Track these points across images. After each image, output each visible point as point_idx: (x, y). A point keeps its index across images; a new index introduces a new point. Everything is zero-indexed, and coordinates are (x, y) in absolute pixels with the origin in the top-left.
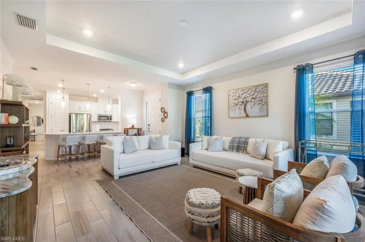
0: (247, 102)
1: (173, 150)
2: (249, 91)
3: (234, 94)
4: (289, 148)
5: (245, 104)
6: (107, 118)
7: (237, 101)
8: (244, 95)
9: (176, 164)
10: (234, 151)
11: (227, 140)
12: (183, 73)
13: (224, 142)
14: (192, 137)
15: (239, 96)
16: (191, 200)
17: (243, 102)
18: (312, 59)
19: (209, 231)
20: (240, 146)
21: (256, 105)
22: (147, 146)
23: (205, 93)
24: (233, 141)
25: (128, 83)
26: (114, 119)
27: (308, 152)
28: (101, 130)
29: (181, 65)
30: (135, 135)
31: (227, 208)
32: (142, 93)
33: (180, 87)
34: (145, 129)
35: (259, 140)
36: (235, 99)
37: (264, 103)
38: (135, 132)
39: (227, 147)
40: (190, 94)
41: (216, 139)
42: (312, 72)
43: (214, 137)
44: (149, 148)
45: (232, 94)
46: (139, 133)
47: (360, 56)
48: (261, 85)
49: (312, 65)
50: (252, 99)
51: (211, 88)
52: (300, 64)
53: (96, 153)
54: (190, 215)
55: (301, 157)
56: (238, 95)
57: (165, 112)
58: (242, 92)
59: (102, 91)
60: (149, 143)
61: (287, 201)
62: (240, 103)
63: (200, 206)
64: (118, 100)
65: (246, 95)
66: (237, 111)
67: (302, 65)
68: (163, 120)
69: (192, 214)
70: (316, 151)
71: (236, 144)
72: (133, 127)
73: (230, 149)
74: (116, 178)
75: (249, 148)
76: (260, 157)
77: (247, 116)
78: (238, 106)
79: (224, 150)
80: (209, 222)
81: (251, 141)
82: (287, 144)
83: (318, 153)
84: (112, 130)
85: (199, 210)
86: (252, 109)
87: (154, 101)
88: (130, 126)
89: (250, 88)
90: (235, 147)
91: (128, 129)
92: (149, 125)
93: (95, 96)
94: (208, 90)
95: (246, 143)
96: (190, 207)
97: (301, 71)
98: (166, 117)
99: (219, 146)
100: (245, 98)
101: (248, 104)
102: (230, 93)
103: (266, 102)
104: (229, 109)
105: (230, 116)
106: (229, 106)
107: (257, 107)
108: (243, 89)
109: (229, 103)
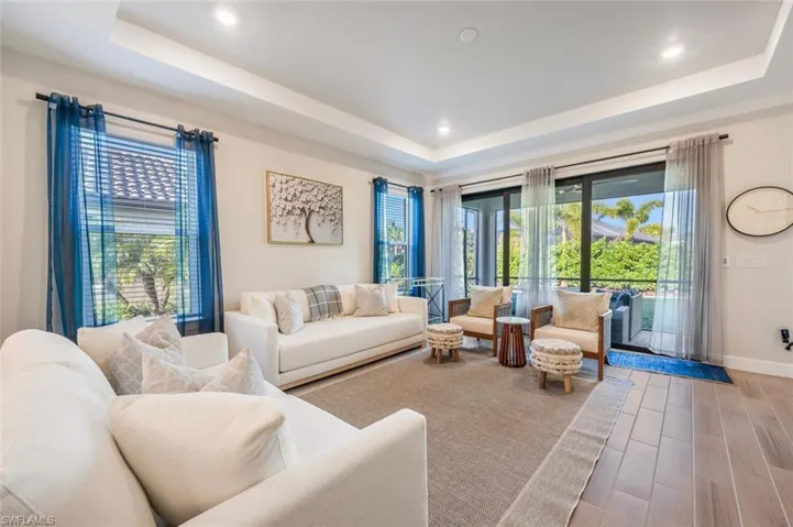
0: (311, 211)
2: (315, 191)
3: (285, 186)
5: (307, 215)
7: (291, 204)
8: (304, 196)
15: (295, 195)
17: (303, 210)
21: (326, 221)
36: (286, 199)
37: (337, 219)
45: (277, 185)
48: (334, 187)
50: (320, 207)
56: (292, 191)
58: (300, 188)
62: (299, 212)
65: (309, 196)
66: (290, 227)
75: (346, 306)
77: (312, 242)
78: (292, 218)
86: (321, 230)
89: (316, 185)
95: (337, 296)
100: (307, 202)
101: (314, 218)
102: (272, 179)
103: (341, 219)
104: (269, 221)
105: (273, 239)
106: (269, 211)
107: (328, 226)
108: (302, 181)
109: (269, 204)
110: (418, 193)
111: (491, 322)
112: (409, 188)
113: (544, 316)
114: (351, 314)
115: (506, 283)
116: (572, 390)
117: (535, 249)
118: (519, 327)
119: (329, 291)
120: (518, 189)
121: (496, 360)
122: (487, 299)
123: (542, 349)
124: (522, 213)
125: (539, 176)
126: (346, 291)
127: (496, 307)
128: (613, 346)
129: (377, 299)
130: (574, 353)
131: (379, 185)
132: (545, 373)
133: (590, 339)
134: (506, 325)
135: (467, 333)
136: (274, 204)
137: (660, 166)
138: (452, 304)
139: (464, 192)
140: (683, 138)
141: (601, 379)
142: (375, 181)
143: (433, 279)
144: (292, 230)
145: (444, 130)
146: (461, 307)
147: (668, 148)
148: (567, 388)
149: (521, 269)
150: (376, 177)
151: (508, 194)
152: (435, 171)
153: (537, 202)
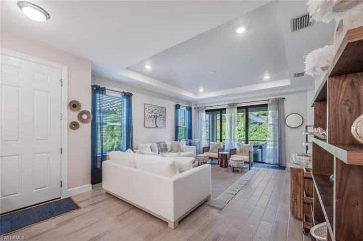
0: (157, 116)
3: (149, 108)
7: (151, 114)
17: (154, 116)
37: (164, 119)
48: (164, 108)
50: (159, 115)
51: (132, 95)
56: (151, 110)
57: (83, 112)
58: (154, 109)
65: (156, 111)
75: (169, 149)
77: (157, 127)
78: (151, 119)
86: (159, 122)
89: (158, 107)
98: (86, 122)
100: (156, 113)
101: (158, 118)
102: (146, 106)
103: (165, 119)
104: (145, 120)
105: (146, 126)
106: (145, 117)
107: (162, 121)
108: (155, 106)
109: (145, 114)
110: (190, 109)
111: (217, 154)
112: (187, 107)
113: (233, 152)
114: (171, 151)
115: (221, 141)
116: (241, 172)
117: (231, 128)
118: (226, 155)
119: (164, 143)
120: (225, 109)
121: (219, 166)
122: (216, 146)
123: (233, 160)
124: (226, 116)
125: (232, 106)
126: (169, 143)
127: (219, 149)
128: (254, 161)
129: (179, 146)
130: (242, 161)
131: (177, 107)
132: (234, 167)
133: (247, 158)
134: (222, 154)
135: (210, 158)
136: (146, 114)
137: (266, 105)
138: (204, 148)
139: (206, 109)
140: (273, 97)
141: (250, 169)
142: (176, 105)
143: (195, 140)
144: (151, 123)
145: (201, 90)
146: (206, 149)
147: (268, 100)
148: (240, 171)
149: (226, 136)
150: (176, 103)
151: (222, 111)
152: (196, 101)
153: (231, 112)
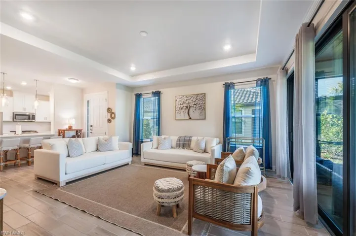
0: (190, 107)
1: (124, 151)
2: (192, 98)
3: (180, 100)
4: (219, 143)
5: (188, 108)
6: (27, 117)
7: (182, 106)
8: (187, 101)
9: (127, 164)
10: (181, 148)
11: (174, 139)
12: (134, 75)
13: (172, 140)
14: (140, 138)
16: (160, 188)
17: (187, 107)
18: (233, 79)
19: (175, 210)
20: (185, 143)
21: (197, 110)
22: (94, 148)
23: (154, 96)
24: (179, 140)
25: (67, 79)
26: (37, 119)
27: (231, 145)
28: (24, 132)
29: (133, 69)
30: (74, 137)
31: (194, 185)
32: (82, 91)
33: (129, 88)
34: (85, 130)
35: (199, 138)
36: (181, 104)
37: (203, 109)
38: (74, 133)
39: (174, 144)
40: (138, 96)
41: (165, 139)
42: (234, 89)
43: (163, 137)
44: (97, 150)
45: (178, 100)
46: (78, 134)
47: (259, 82)
48: (201, 94)
49: (234, 83)
50: (194, 105)
51: (160, 92)
52: (227, 82)
53: (19, 161)
54: (160, 200)
55: (227, 149)
56: (183, 101)
57: (112, 113)
58: (186, 99)
59: (24, 83)
60: (97, 145)
61: (230, 173)
62: (185, 108)
63: (169, 191)
64: (49, 96)
65: (190, 101)
66: (182, 114)
67: (228, 83)
68: (109, 121)
69: (162, 198)
70: (235, 145)
71: (182, 142)
72: (70, 129)
73: (177, 147)
74: (62, 184)
75: (193, 145)
76: (201, 151)
77: (190, 118)
78: (183, 110)
79: (172, 147)
80: (175, 202)
81: (194, 139)
82: (218, 140)
83: (237, 146)
84: (36, 132)
85: (168, 194)
86: (194, 113)
87: (98, 100)
88: (66, 127)
89: (192, 96)
90: (181, 145)
91: (64, 130)
92: (92, 126)
93: (9, 88)
94: (157, 94)
95: (190, 141)
96: (159, 194)
97: (228, 87)
98: (113, 118)
99: (167, 144)
100: (189, 103)
101: (191, 109)
102: (176, 98)
104: (175, 113)
106: (175, 109)
107: (198, 112)
108: (187, 96)
109: (175, 107)
136: (177, 107)
